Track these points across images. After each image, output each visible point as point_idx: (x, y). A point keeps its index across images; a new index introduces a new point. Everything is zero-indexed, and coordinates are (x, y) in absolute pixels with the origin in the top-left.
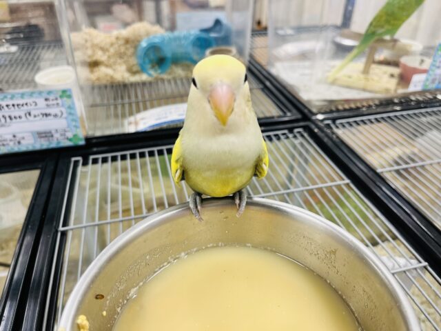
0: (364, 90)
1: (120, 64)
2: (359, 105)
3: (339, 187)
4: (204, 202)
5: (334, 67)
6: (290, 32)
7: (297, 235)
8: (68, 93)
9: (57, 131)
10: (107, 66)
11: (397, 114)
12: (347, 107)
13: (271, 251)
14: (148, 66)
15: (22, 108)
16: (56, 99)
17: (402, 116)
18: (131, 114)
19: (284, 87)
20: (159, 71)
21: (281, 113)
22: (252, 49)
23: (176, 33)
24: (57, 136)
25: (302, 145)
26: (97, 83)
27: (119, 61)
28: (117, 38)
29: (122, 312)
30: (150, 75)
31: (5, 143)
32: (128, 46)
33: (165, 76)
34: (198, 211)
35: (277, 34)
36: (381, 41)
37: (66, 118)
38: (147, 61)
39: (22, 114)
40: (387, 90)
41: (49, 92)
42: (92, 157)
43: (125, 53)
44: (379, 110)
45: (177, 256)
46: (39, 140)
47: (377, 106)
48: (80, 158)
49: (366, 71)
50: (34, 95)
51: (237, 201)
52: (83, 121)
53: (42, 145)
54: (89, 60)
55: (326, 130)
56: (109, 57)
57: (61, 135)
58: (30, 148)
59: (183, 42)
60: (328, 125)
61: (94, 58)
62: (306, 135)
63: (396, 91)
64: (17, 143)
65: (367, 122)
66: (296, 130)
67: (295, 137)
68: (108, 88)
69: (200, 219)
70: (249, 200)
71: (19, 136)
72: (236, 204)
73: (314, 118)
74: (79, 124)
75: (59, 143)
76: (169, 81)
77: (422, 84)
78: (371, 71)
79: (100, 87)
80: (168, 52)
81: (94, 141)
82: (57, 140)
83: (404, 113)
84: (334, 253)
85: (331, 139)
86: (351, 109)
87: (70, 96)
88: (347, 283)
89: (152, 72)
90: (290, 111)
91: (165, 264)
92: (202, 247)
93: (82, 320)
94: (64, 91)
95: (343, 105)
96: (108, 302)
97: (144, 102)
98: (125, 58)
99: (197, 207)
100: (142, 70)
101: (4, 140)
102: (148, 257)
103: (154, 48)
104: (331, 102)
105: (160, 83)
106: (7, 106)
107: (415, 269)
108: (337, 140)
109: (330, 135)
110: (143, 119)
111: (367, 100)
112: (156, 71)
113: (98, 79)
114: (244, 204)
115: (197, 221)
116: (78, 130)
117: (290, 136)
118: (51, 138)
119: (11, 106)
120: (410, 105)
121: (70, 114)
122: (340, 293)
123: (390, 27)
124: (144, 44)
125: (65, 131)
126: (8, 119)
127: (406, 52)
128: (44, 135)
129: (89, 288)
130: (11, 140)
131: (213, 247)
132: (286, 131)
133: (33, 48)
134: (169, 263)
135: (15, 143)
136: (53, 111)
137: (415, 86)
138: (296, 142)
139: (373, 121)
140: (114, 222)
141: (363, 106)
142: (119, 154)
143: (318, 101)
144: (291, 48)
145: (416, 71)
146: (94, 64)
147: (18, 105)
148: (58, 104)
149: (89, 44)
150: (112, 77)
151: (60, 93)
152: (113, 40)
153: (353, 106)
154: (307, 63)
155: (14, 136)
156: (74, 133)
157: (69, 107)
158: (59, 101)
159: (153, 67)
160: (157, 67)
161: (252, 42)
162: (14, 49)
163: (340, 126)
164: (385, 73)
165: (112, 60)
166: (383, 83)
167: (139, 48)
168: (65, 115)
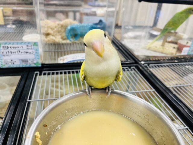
0: (162, 53)
1: (58, 35)
2: (159, 59)
3: (150, 92)
4: (93, 90)
5: (149, 43)
6: (130, 28)
7: (132, 107)
8: (37, 44)
9: (30, 60)
10: (53, 36)
11: (176, 64)
12: (154, 59)
13: (120, 114)
14: (70, 37)
15: (17, 49)
16: (31, 46)
17: (178, 65)
18: (61, 56)
19: (128, 50)
20: (75, 39)
21: (126, 60)
22: (114, 33)
23: (83, 24)
24: (30, 62)
25: (134, 73)
26: (48, 42)
27: (58, 34)
28: (58, 25)
29: (54, 134)
30: (71, 41)
31: (7, 63)
32: (62, 28)
33: (77, 42)
34: (90, 94)
35: (125, 28)
36: (170, 32)
37: (34, 54)
38: (70, 35)
39: (16, 51)
40: (172, 54)
41: (29, 43)
42: (43, 72)
43: (61, 31)
44: (168, 61)
45: (79, 113)
46: (22, 63)
47: (167, 60)
48: (38, 72)
49: (163, 45)
50: (22, 44)
51: (107, 91)
52: (41, 57)
53: (23, 65)
54: (45, 32)
55: (145, 68)
56: (54, 32)
57: (32, 62)
58: (18, 66)
59: (86, 28)
60: (146, 66)
61: (48, 32)
62: (136, 69)
63: (176, 54)
64: (12, 64)
65: (163, 66)
66: (132, 67)
67: (131, 70)
68: (52, 45)
69: (90, 97)
70: (112, 91)
71: (14, 61)
72: (106, 92)
73: (140, 63)
74: (39, 57)
75: (30, 65)
76: (78, 44)
77: (187, 52)
78: (165, 45)
79: (49, 44)
80: (79, 32)
81: (45, 65)
82: (30, 63)
83: (179, 63)
84: (148, 115)
85: (147, 72)
86: (156, 60)
87: (37, 45)
88: (154, 129)
89: (71, 39)
90: (129, 59)
91: (74, 116)
92: (90, 111)
93: (37, 134)
94: (35, 43)
95: (152, 58)
96: (48, 129)
97: (67, 52)
98: (61, 33)
99: (89, 92)
100: (67, 38)
101: (7, 62)
102: (67, 112)
103: (73, 30)
104: (148, 57)
105: (74, 44)
106: (10, 47)
107: (183, 129)
108: (150, 73)
109: (147, 70)
110: (66, 58)
111: (163, 57)
112: (73, 39)
113: (49, 41)
114: (110, 92)
115: (89, 98)
116: (39, 60)
117: (130, 69)
118: (27, 63)
119: (12, 48)
120: (182, 60)
121: (36, 53)
122: (150, 134)
123: (174, 27)
124: (69, 28)
125: (33, 60)
126: (10, 53)
127: (181, 38)
128: (24, 61)
129: (41, 121)
130: (10, 62)
131: (95, 110)
132: (127, 67)
133: (22, 27)
134: (75, 116)
135: (11, 64)
136: (29, 51)
137: (184, 52)
138: (132, 72)
139: (166, 66)
140: (51, 100)
141: (161, 60)
142: (55, 72)
143: (142, 56)
144: (131, 34)
145: (185, 46)
146: (48, 35)
147: (15, 47)
148: (32, 48)
149: (46, 26)
150: (54, 40)
151: (33, 44)
152: (56, 25)
153: (157, 59)
154: (137, 40)
155: (12, 61)
156: (37, 61)
157: (36, 50)
158: (33, 47)
159: (72, 37)
160: (74, 38)
161: (114, 31)
162: (14, 26)
163: (151, 67)
164: (171, 46)
165: (55, 33)
166: (170, 50)
167: (67, 29)
168: (34, 53)
